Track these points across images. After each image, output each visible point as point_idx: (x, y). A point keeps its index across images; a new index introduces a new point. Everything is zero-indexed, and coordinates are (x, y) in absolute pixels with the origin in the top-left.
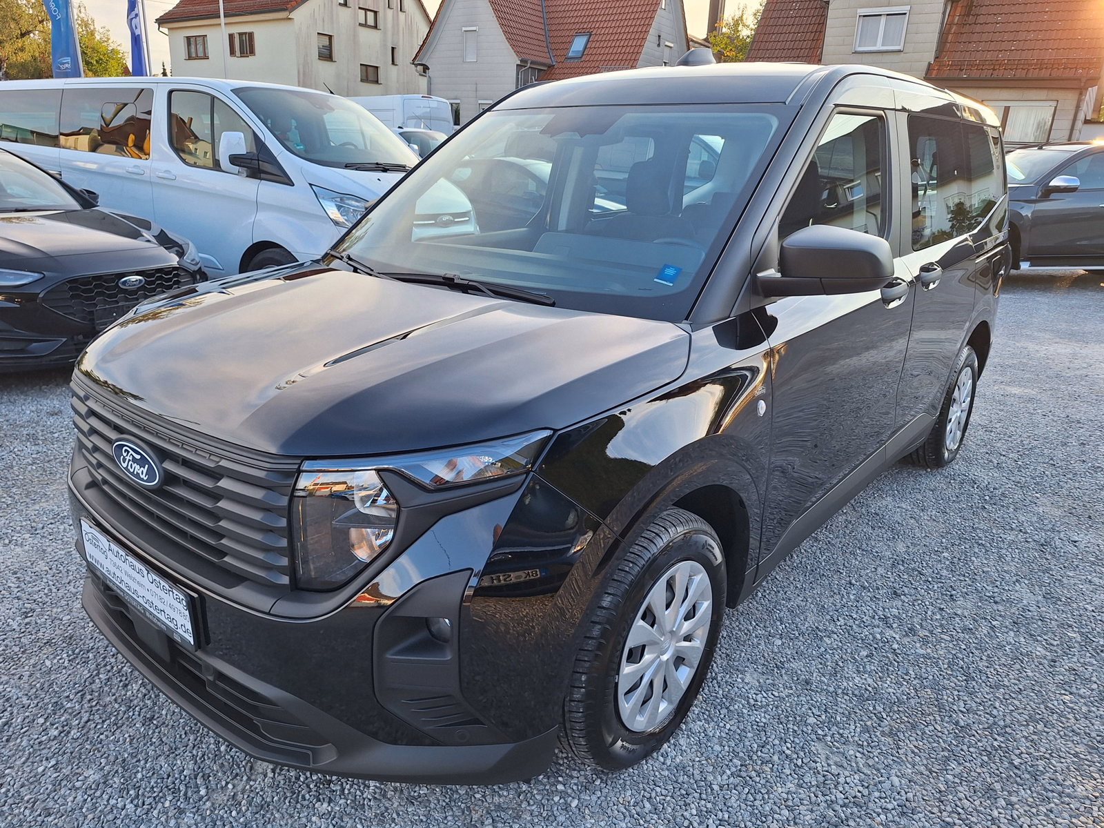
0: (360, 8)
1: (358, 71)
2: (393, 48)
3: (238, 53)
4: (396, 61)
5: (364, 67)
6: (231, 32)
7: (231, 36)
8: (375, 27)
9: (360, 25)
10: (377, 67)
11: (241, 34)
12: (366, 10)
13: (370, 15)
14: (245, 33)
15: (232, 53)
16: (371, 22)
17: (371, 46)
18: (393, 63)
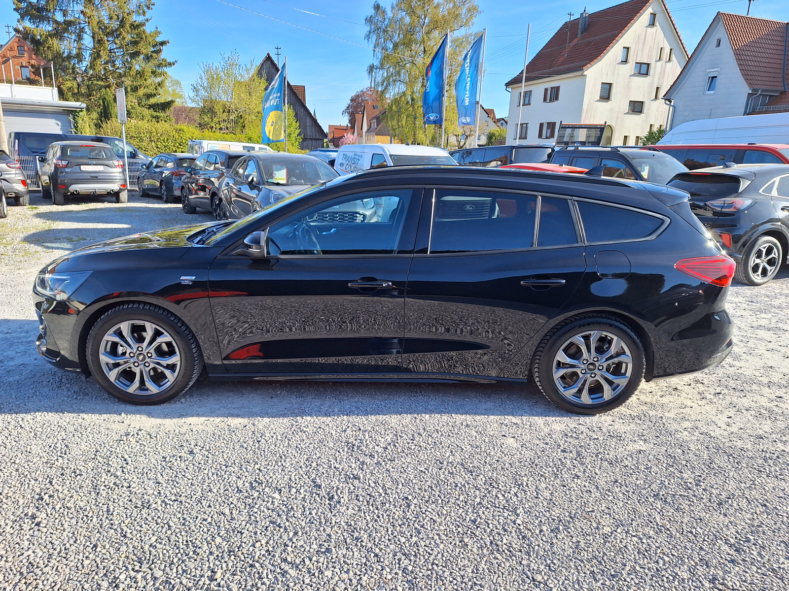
0: (636, 63)
1: (626, 107)
2: (658, 88)
3: (548, 100)
4: (659, 97)
5: (632, 103)
6: (546, 87)
7: (546, 90)
8: (647, 75)
9: (635, 74)
10: (643, 102)
11: (552, 88)
12: (641, 64)
13: (644, 67)
14: (555, 87)
15: (545, 100)
16: (644, 71)
17: (641, 89)
18: (656, 98)
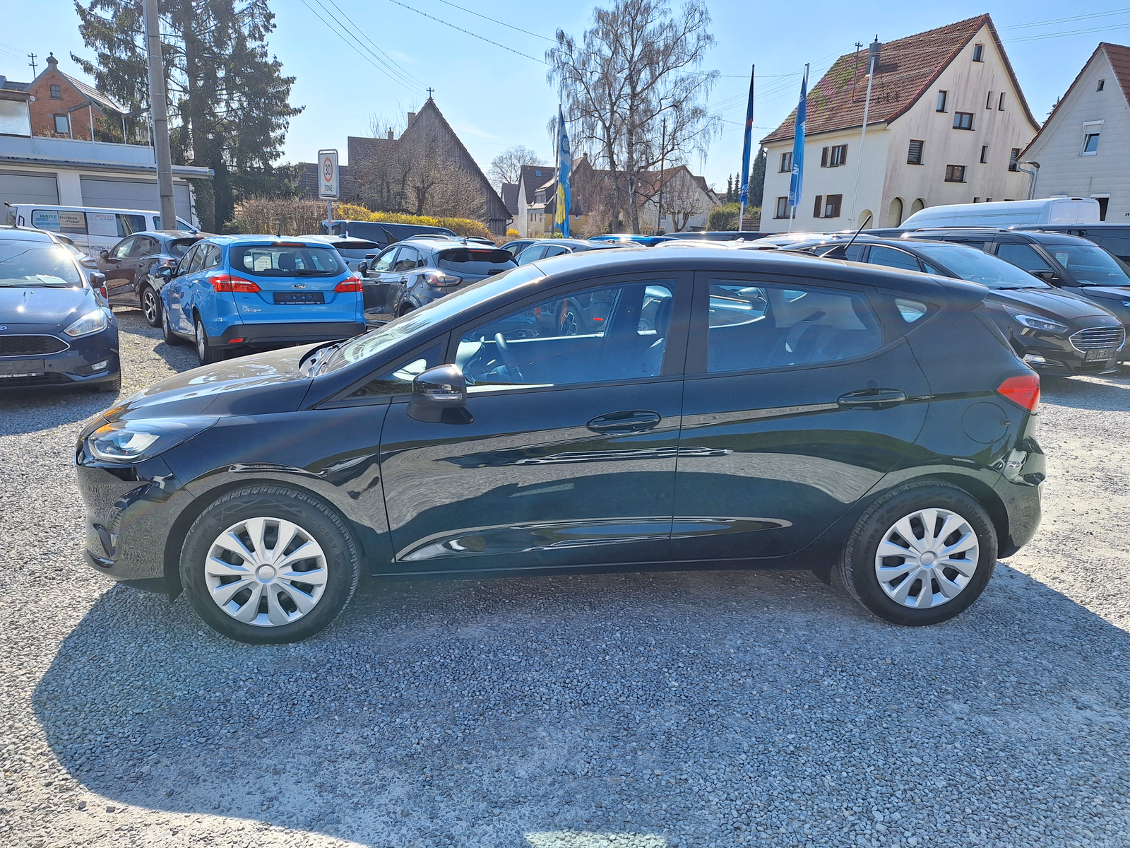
0: (956, 113)
1: (943, 172)
2: (984, 147)
3: (829, 164)
4: (988, 158)
5: (951, 168)
6: (825, 146)
7: (825, 150)
8: (969, 128)
9: (954, 128)
10: (964, 167)
11: (834, 148)
12: (962, 114)
13: (966, 118)
14: (839, 146)
15: (824, 164)
16: (965, 124)
17: (962, 147)
18: (982, 161)
